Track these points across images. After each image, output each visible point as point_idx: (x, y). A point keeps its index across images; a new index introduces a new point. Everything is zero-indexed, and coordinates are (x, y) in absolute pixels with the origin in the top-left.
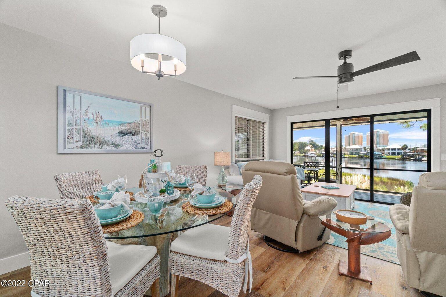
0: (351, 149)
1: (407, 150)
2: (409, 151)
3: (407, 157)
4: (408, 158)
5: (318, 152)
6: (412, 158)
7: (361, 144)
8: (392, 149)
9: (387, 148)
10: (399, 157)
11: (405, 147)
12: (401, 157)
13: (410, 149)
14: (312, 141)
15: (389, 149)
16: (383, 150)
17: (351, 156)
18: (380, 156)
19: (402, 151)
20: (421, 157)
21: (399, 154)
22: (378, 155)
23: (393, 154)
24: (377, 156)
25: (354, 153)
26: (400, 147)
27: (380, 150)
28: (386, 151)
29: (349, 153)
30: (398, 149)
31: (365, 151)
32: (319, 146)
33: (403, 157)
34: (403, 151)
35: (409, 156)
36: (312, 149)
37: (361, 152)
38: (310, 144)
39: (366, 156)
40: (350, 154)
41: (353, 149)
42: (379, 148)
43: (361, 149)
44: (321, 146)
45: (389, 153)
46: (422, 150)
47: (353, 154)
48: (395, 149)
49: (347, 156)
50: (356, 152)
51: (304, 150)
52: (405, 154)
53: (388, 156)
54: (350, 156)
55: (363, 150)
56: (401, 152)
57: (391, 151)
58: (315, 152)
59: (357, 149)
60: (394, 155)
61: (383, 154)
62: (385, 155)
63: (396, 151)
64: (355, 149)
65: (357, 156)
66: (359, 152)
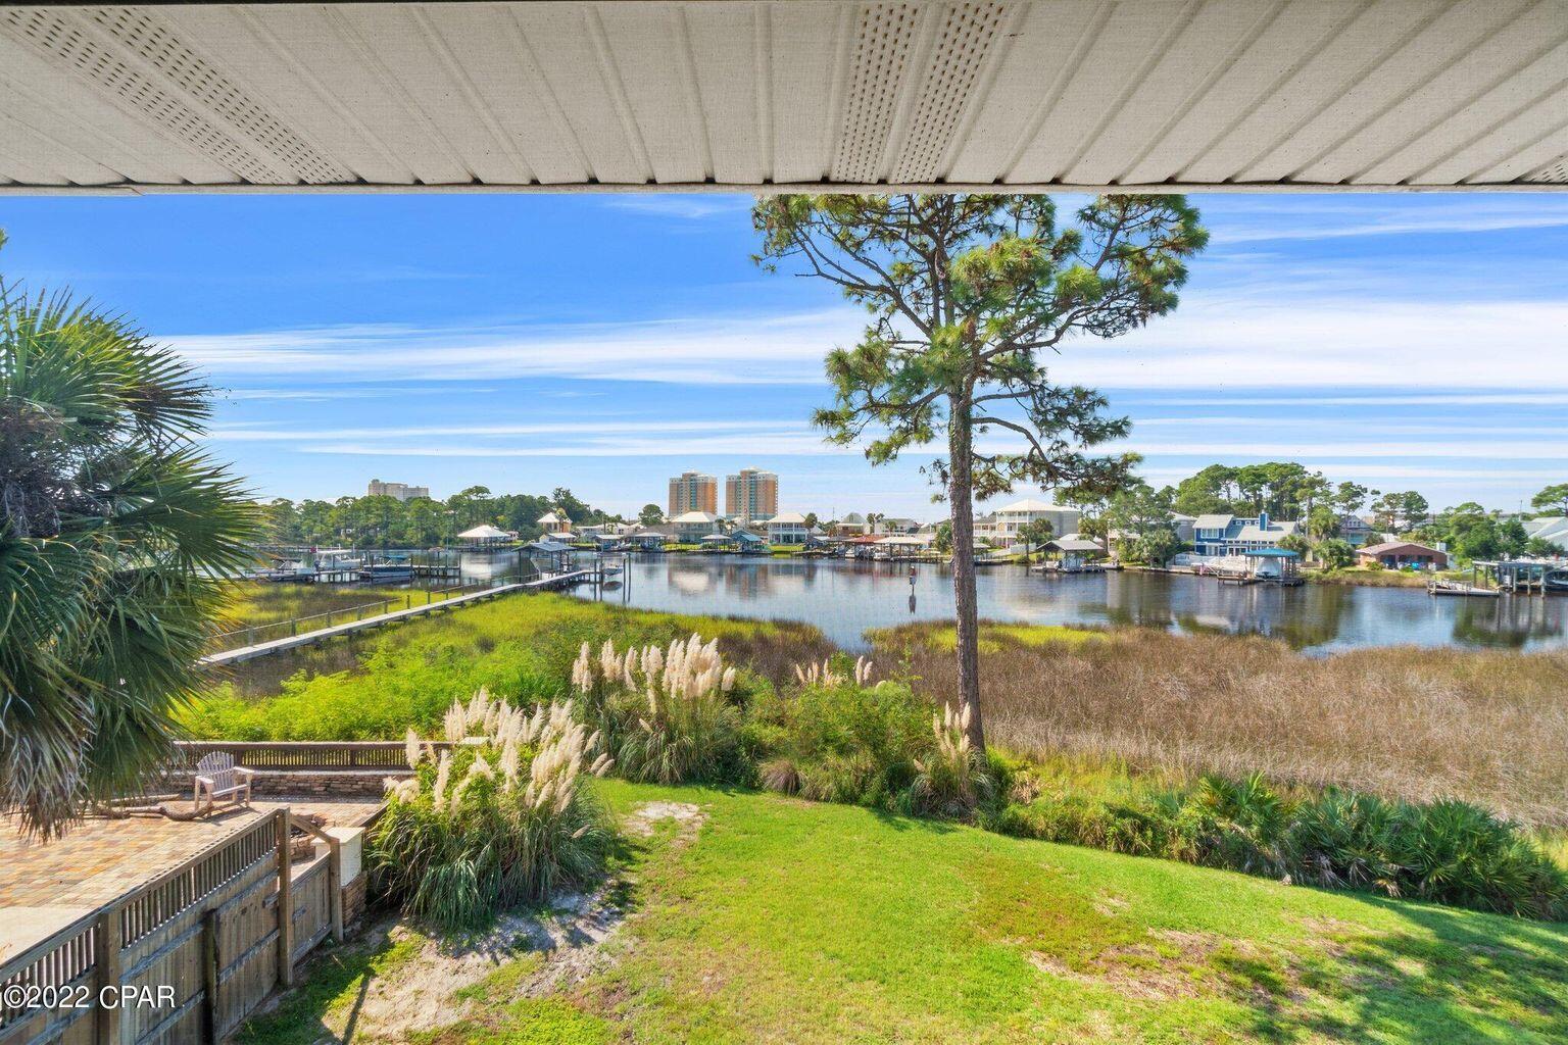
0: (684, 526)
1: (816, 530)
2: (820, 531)
3: (816, 549)
4: (817, 551)
5: (583, 535)
6: (827, 552)
7: (714, 512)
8: (784, 526)
9: (773, 524)
10: (799, 548)
11: (811, 521)
12: (804, 549)
13: (821, 526)
14: (567, 494)
15: (777, 525)
16: (765, 527)
17: (684, 547)
18: (757, 547)
19: (806, 532)
20: (843, 547)
21: (799, 540)
22: (752, 542)
23: (787, 539)
24: (750, 547)
25: (692, 539)
26: (802, 520)
27: (758, 528)
28: (770, 532)
29: (677, 538)
30: (798, 525)
31: (721, 532)
32: (589, 512)
33: (808, 548)
34: (809, 533)
35: (820, 545)
36: (562, 525)
37: (710, 534)
38: (560, 505)
39: (722, 548)
40: (681, 542)
41: (688, 525)
42: (755, 522)
43: (711, 523)
44: (595, 511)
45: (777, 537)
46: (845, 528)
47: (688, 542)
48: (789, 525)
49: (673, 547)
50: (696, 535)
51: (534, 525)
52: (811, 542)
53: (776, 545)
54: (679, 547)
55: (715, 526)
56: (804, 536)
57: (782, 532)
58: (574, 533)
59: (701, 525)
60: (790, 542)
61: (763, 542)
62: (769, 543)
63: (794, 533)
64: (695, 524)
65: (700, 546)
66: (707, 535)
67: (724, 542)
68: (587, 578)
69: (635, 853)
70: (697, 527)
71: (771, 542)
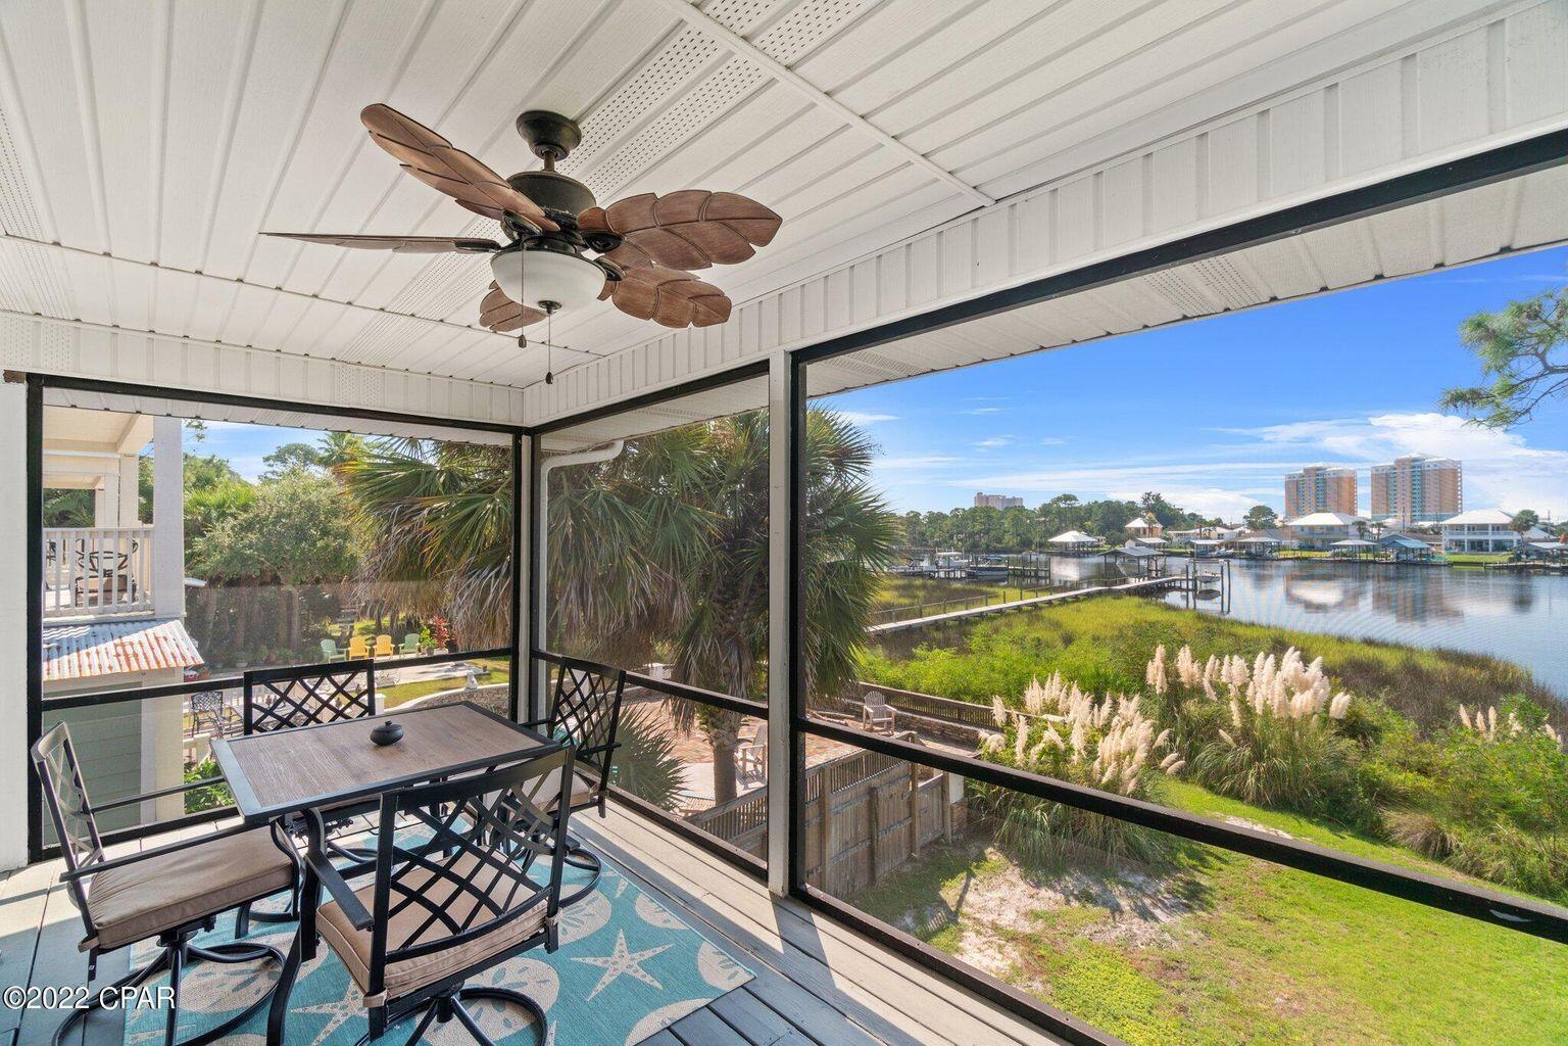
0: (1306, 530)
1: (1534, 533)
2: (1544, 535)
3: (1533, 560)
4: (1537, 563)
5: (1175, 540)
6: (1557, 565)
7: (1352, 512)
8: (1472, 528)
9: (1452, 526)
10: (1502, 558)
11: (1526, 521)
12: (1511, 560)
13: (1547, 528)
14: (1158, 498)
15: (1460, 528)
16: (1437, 531)
17: (1305, 554)
18: (1421, 555)
19: (1515, 537)
21: (1500, 547)
22: (1413, 550)
23: (1478, 546)
24: (1410, 556)
25: (1318, 544)
26: (1507, 520)
27: (1424, 531)
28: (1446, 537)
29: (1296, 543)
30: (1497, 528)
31: (1362, 536)
32: (1182, 516)
33: (1519, 558)
34: (1520, 538)
35: (1542, 554)
36: (1151, 530)
37: (1344, 539)
38: (1150, 509)
39: (1364, 557)
40: (1301, 548)
41: (1312, 528)
42: (1420, 523)
43: (1347, 526)
44: (1190, 515)
45: (1459, 544)
47: (1312, 548)
48: (1483, 528)
49: (1290, 554)
50: (1323, 541)
51: (1121, 530)
52: (1525, 549)
53: (1455, 554)
54: (1298, 554)
55: (1353, 530)
56: (1511, 541)
57: (1466, 537)
58: (1164, 538)
59: (1330, 528)
60: (1482, 550)
61: (1434, 549)
62: (1443, 552)
63: (1491, 537)
64: (1322, 527)
65: (1329, 554)
66: (1339, 540)
67: (1368, 549)
68: (1178, 584)
70: (1325, 531)
71: (1446, 549)
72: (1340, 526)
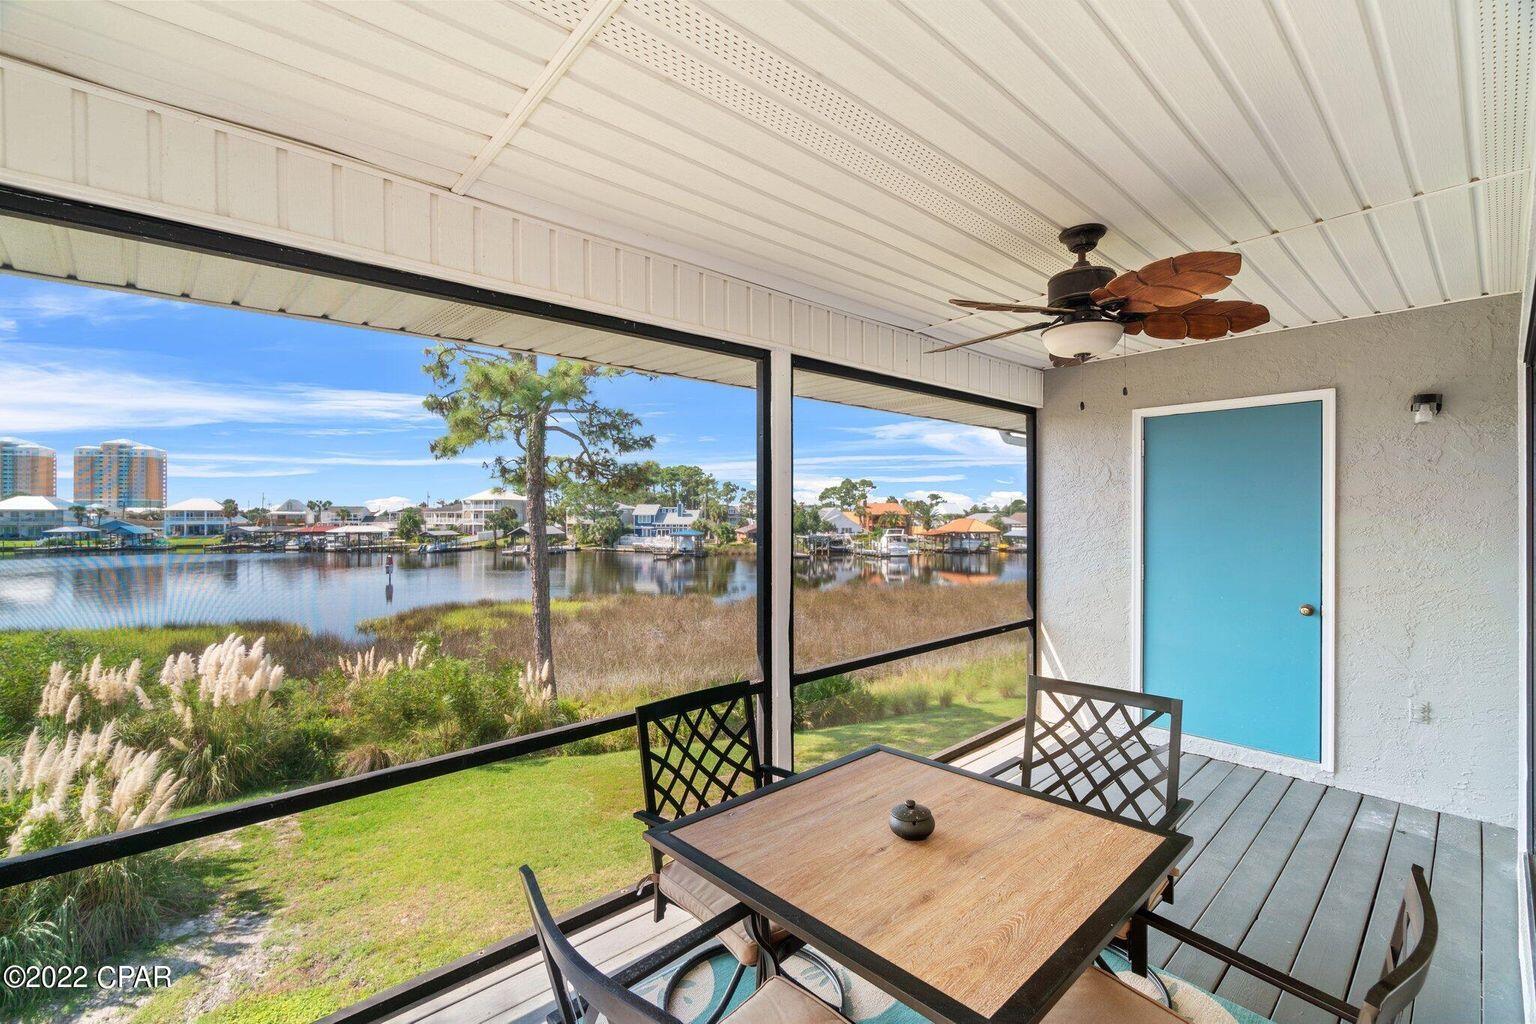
1: (239, 519)
2: (245, 521)
3: (240, 541)
4: (243, 544)
6: (258, 545)
7: (51, 495)
8: (191, 514)
9: (172, 512)
10: (216, 540)
11: (231, 509)
12: (224, 542)
13: (244, 515)
15: (178, 513)
16: (157, 516)
18: (146, 541)
19: (225, 522)
20: (281, 539)
21: (213, 531)
22: (137, 535)
23: (195, 531)
24: (136, 542)
25: (23, 532)
26: (217, 508)
27: (142, 517)
28: (168, 522)
30: (211, 514)
31: (80, 523)
33: (230, 540)
34: (228, 522)
35: (246, 536)
37: (58, 526)
39: (85, 544)
41: (15, 514)
42: (130, 509)
43: (61, 512)
45: (179, 529)
46: (280, 517)
47: (16, 536)
48: (200, 514)
50: (31, 528)
52: (232, 534)
53: (176, 538)
55: (69, 516)
56: (222, 526)
57: (186, 523)
59: (40, 514)
60: (198, 534)
61: (156, 534)
62: (165, 536)
63: (206, 522)
64: (28, 512)
65: (41, 542)
66: (52, 527)
67: (88, 537)
69: (233, 866)
70: (33, 517)
71: (168, 534)
72: (53, 512)
